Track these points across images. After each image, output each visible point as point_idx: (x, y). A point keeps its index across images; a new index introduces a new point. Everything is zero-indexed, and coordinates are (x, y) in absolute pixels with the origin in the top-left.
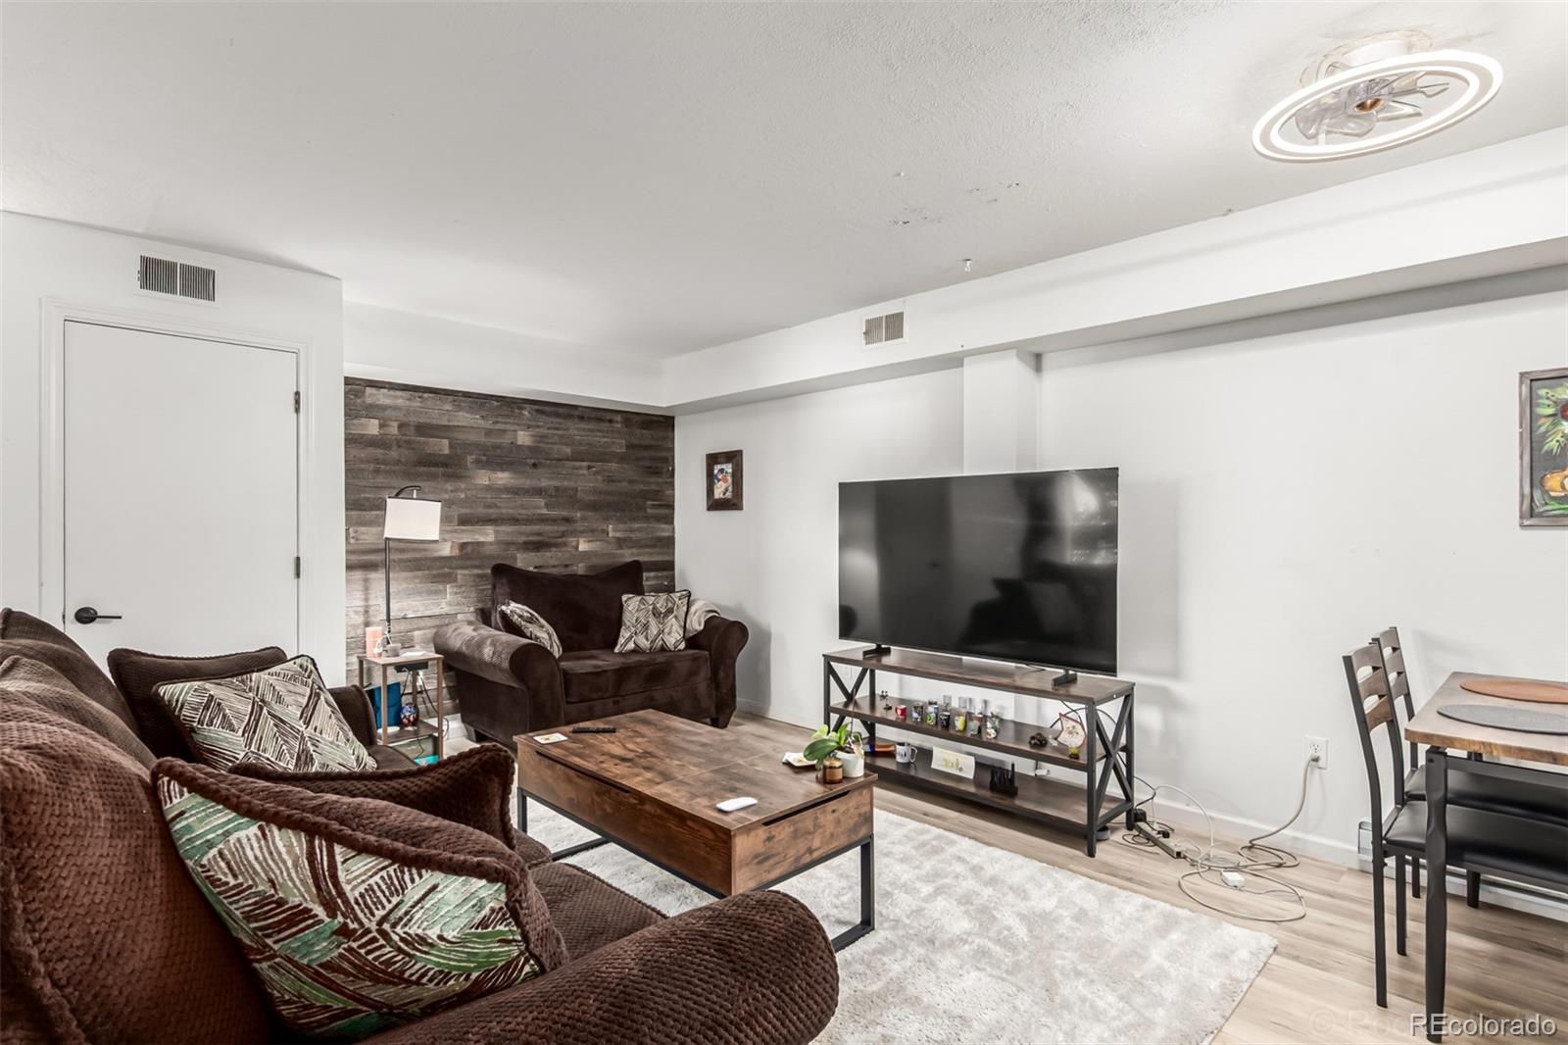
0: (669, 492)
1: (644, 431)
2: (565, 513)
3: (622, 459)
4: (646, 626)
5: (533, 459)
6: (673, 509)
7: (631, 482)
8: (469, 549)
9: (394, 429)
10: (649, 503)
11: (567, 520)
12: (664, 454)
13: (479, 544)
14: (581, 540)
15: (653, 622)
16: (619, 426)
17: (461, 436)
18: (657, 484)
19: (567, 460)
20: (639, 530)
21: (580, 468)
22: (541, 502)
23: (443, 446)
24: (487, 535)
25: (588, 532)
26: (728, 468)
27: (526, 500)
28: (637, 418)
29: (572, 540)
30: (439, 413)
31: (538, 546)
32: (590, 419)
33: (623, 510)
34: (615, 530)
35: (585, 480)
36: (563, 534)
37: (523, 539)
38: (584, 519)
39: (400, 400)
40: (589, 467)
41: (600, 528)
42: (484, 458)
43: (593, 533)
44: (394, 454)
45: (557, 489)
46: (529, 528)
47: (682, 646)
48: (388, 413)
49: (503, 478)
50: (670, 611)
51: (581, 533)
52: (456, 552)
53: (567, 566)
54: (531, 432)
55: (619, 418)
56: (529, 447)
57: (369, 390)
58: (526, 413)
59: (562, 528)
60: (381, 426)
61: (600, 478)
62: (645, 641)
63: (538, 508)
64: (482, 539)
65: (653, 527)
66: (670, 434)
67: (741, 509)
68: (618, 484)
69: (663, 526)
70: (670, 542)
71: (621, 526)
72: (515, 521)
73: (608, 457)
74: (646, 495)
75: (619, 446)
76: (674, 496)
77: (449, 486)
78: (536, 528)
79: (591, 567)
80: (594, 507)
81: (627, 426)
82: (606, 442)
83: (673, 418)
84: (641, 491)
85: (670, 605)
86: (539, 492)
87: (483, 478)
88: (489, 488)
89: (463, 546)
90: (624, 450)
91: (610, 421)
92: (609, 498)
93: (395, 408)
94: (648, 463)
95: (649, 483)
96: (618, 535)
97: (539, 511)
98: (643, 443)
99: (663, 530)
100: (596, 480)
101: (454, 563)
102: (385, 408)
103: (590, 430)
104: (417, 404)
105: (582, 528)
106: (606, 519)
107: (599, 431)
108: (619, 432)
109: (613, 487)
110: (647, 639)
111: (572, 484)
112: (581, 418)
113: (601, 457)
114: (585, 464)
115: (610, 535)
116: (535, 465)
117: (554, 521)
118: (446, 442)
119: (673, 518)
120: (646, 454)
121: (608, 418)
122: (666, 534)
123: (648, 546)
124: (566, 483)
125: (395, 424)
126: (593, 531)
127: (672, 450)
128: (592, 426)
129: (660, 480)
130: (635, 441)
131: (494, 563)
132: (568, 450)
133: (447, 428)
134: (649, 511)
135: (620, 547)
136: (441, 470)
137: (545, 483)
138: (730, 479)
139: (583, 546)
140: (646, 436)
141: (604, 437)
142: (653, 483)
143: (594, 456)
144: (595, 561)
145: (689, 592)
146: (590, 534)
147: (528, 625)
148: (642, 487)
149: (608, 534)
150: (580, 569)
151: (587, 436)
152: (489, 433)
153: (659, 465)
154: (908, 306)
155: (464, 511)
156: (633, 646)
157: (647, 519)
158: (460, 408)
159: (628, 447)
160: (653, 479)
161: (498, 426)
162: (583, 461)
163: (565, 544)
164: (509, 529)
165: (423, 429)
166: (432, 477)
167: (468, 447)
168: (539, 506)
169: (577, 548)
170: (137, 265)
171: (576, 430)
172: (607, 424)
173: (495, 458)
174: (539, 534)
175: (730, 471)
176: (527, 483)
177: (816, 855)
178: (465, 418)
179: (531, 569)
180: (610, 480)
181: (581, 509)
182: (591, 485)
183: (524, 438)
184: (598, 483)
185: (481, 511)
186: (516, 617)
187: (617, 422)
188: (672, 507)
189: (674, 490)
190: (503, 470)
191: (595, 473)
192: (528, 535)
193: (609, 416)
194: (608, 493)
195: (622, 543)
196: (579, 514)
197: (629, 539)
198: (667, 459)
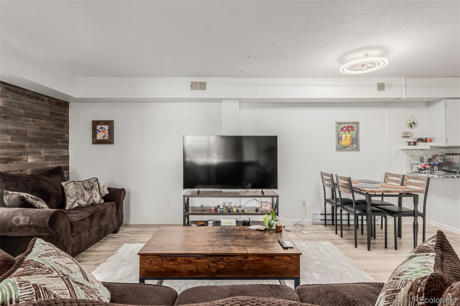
0: (67, 136)
1: (57, 107)
2: (21, 144)
3: (48, 119)
4: (83, 195)
5: (4, 114)
6: (68, 143)
7: (52, 130)
10: (58, 140)
11: (22, 147)
12: (65, 119)
14: (29, 157)
15: (86, 193)
16: (47, 103)
18: (62, 131)
19: (22, 116)
20: (55, 152)
21: (29, 121)
22: (8, 137)
25: (32, 153)
26: (106, 127)
27: (0, 136)
28: (54, 101)
29: (24, 157)
31: (6, 161)
32: (33, 97)
33: (48, 143)
34: (45, 152)
35: (31, 127)
36: (20, 154)
38: (30, 146)
40: (33, 121)
41: (38, 151)
45: (17, 131)
46: (2, 151)
47: (103, 201)
51: (29, 153)
54: (3, 99)
55: (46, 99)
56: (2, 107)
58: (1, 88)
61: (38, 127)
62: (84, 202)
63: (7, 140)
65: (61, 151)
66: (67, 110)
67: (113, 144)
68: (45, 130)
69: (65, 150)
70: (67, 158)
71: (47, 150)
73: (41, 117)
74: (58, 136)
75: (46, 112)
76: (69, 137)
78: (6, 151)
79: (34, 171)
80: (35, 141)
81: (50, 104)
82: (41, 110)
83: (68, 103)
84: (56, 134)
85: (91, 185)
86: (7, 132)
90: (48, 115)
91: (43, 100)
92: (42, 137)
94: (59, 122)
95: (59, 131)
96: (46, 155)
97: (7, 142)
98: (57, 112)
99: (65, 152)
100: (36, 128)
103: (34, 103)
105: (29, 151)
106: (41, 147)
107: (37, 104)
108: (46, 106)
109: (43, 132)
110: (85, 201)
111: (25, 129)
112: (29, 96)
114: (32, 119)
116: (5, 117)
117: (15, 147)
119: (68, 147)
120: (58, 117)
121: (42, 98)
122: (66, 154)
123: (58, 160)
124: (21, 128)
126: (34, 153)
127: (68, 117)
128: (34, 101)
129: (63, 130)
130: (54, 111)
134: (59, 144)
135: (47, 160)
137: (10, 127)
138: (107, 132)
139: (30, 160)
140: (57, 109)
141: (40, 107)
143: (36, 116)
144: (36, 167)
145: (97, 178)
146: (33, 154)
147: (37, 202)
148: (56, 132)
149: (41, 154)
151: (32, 105)
153: (63, 123)
154: (208, 81)
156: (77, 205)
157: (58, 147)
159: (51, 113)
160: (61, 129)
163: (21, 159)
169: (27, 161)
171: (26, 101)
172: (41, 101)
174: (7, 154)
175: (107, 128)
176: (1, 127)
180: (43, 128)
181: (28, 142)
182: (33, 130)
186: (30, 198)
187: (46, 101)
189: (69, 134)
191: (36, 124)
192: (1, 155)
194: (41, 134)
195: (47, 158)
196: (28, 144)
197: (51, 156)
198: (66, 121)
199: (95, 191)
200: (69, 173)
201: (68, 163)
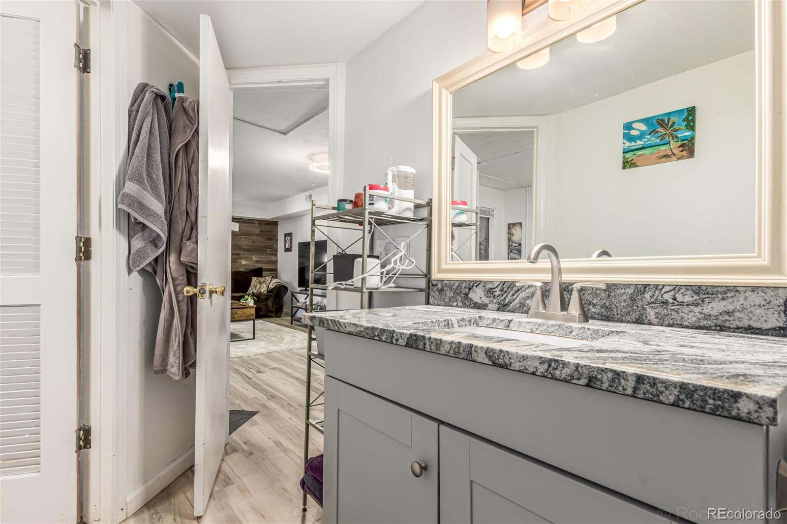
0: (276, 246)
1: (266, 226)
2: (237, 252)
3: (258, 235)
4: (256, 286)
7: (261, 243)
10: (268, 249)
11: (238, 254)
12: (274, 234)
14: (243, 261)
15: (258, 285)
16: (257, 224)
18: (272, 243)
19: (238, 235)
20: (264, 258)
21: (243, 238)
28: (264, 222)
29: (240, 261)
32: (246, 223)
33: (258, 251)
35: (244, 242)
36: (237, 259)
40: (246, 238)
41: (249, 257)
43: (246, 258)
45: (234, 244)
47: (266, 292)
50: (264, 282)
51: (243, 258)
53: (238, 268)
55: (257, 222)
59: (236, 257)
61: (250, 241)
62: (256, 290)
65: (270, 257)
66: (276, 227)
67: (292, 251)
68: (256, 243)
69: (273, 257)
70: (276, 262)
71: (258, 257)
73: (253, 234)
74: (267, 247)
75: (257, 231)
79: (246, 269)
80: (248, 250)
81: (260, 224)
82: (252, 230)
83: (277, 222)
84: (266, 246)
85: (265, 280)
90: (258, 232)
91: (254, 223)
92: (253, 248)
94: (268, 236)
95: (267, 243)
96: (256, 259)
98: (266, 230)
99: (273, 258)
100: (248, 242)
103: (247, 226)
106: (252, 254)
107: (249, 226)
108: (257, 226)
109: (254, 244)
111: (240, 243)
112: (243, 222)
113: (250, 234)
114: (244, 237)
115: (254, 259)
119: (277, 254)
120: (267, 233)
122: (274, 260)
123: (267, 263)
124: (237, 243)
126: (247, 258)
127: (277, 232)
128: (247, 225)
130: (263, 229)
132: (239, 232)
134: (268, 252)
135: (257, 263)
138: (289, 242)
139: (243, 263)
140: (267, 228)
141: (251, 228)
142: (270, 243)
143: (247, 234)
144: (248, 267)
148: (266, 244)
149: (252, 259)
150: (242, 269)
151: (245, 228)
153: (272, 237)
157: (267, 254)
159: (260, 231)
160: (270, 242)
162: (243, 236)
163: (237, 262)
169: (241, 263)
171: (241, 226)
175: (289, 239)
177: (236, 319)
180: (254, 242)
181: (242, 251)
182: (246, 243)
184: (250, 243)
188: (277, 251)
191: (248, 240)
193: (253, 222)
194: (252, 246)
195: (257, 262)
196: (242, 253)
197: (261, 261)
198: (274, 235)
199: (264, 284)
200: (277, 273)
201: (277, 266)
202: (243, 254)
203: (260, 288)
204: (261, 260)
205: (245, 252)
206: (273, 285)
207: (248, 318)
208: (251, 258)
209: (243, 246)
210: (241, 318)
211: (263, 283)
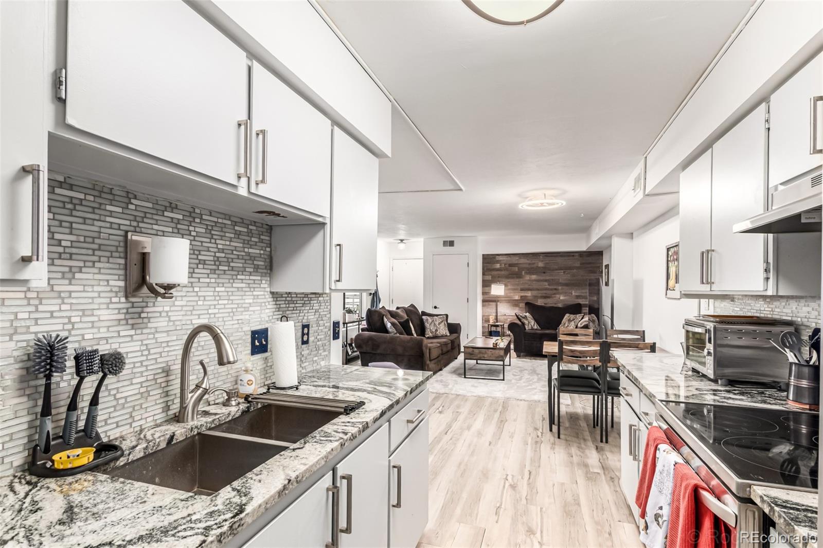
0: (600, 279)
1: (588, 258)
2: (555, 287)
3: (578, 268)
5: (544, 271)
7: (583, 276)
8: (523, 297)
9: (503, 266)
11: (556, 289)
12: (598, 265)
13: (526, 296)
14: (561, 296)
16: (577, 257)
17: (521, 266)
19: (556, 270)
22: (546, 284)
23: (516, 269)
24: (529, 294)
27: (542, 283)
28: (586, 253)
29: (558, 296)
30: (514, 260)
31: (545, 297)
32: (564, 256)
33: (579, 286)
34: (575, 293)
35: (562, 277)
36: (555, 294)
37: (540, 295)
39: (504, 258)
40: (564, 272)
42: (528, 272)
43: (565, 294)
44: (503, 273)
45: (552, 280)
46: (542, 292)
48: (502, 262)
49: (534, 277)
51: (561, 293)
52: (519, 298)
53: (556, 304)
54: (543, 263)
55: (577, 254)
56: (542, 267)
57: (497, 257)
58: (541, 257)
59: (555, 292)
60: (500, 265)
61: (569, 275)
63: (545, 285)
64: (527, 295)
66: (601, 257)
67: (609, 286)
68: (577, 277)
71: (578, 291)
72: (538, 290)
73: (572, 268)
75: (577, 264)
77: (517, 280)
78: (545, 292)
79: (564, 305)
80: (567, 285)
81: (581, 257)
82: (572, 263)
83: (602, 252)
86: (546, 281)
87: (528, 277)
88: (529, 280)
89: (521, 297)
90: (579, 265)
91: (573, 256)
92: (573, 282)
93: (504, 260)
94: (591, 269)
95: (591, 276)
97: (546, 287)
98: (588, 262)
101: (519, 301)
102: (500, 261)
103: (565, 260)
104: (509, 258)
106: (572, 289)
107: (569, 259)
108: (577, 259)
109: (574, 278)
111: (558, 278)
112: (561, 256)
113: (570, 268)
114: (562, 271)
115: (573, 294)
116: (544, 273)
117: (551, 290)
118: (517, 268)
120: (589, 266)
124: (555, 278)
125: (503, 265)
127: (602, 263)
128: (566, 258)
129: (595, 275)
130: (584, 262)
131: (526, 302)
132: (556, 267)
133: (517, 264)
135: (577, 299)
136: (515, 276)
137: (548, 278)
139: (562, 298)
140: (590, 260)
141: (571, 261)
142: (593, 276)
143: (566, 269)
144: (566, 303)
148: (587, 278)
149: (572, 294)
150: (560, 305)
151: (564, 262)
152: (530, 264)
155: (522, 287)
158: (520, 258)
159: (581, 264)
161: (533, 262)
163: (555, 297)
164: (536, 292)
165: (511, 265)
166: (513, 278)
167: (523, 269)
168: (546, 285)
169: (559, 298)
170: (442, 243)
171: (559, 260)
172: (572, 257)
173: (531, 270)
174: (546, 294)
176: (542, 278)
178: (523, 261)
179: (543, 305)
180: (573, 276)
181: (560, 286)
182: (565, 278)
183: (541, 264)
184: (568, 277)
185: (527, 286)
190: (534, 275)
191: (567, 274)
192: (542, 294)
193: (572, 254)
194: (572, 280)
195: (578, 297)
196: (560, 288)
197: (581, 296)
198: (599, 267)
199: (573, 323)
202: (562, 289)
203: (568, 326)
204: (583, 294)
205: (564, 287)
206: (581, 324)
207: (497, 359)
208: (570, 293)
209: (560, 281)
210: (491, 359)
211: (572, 321)
